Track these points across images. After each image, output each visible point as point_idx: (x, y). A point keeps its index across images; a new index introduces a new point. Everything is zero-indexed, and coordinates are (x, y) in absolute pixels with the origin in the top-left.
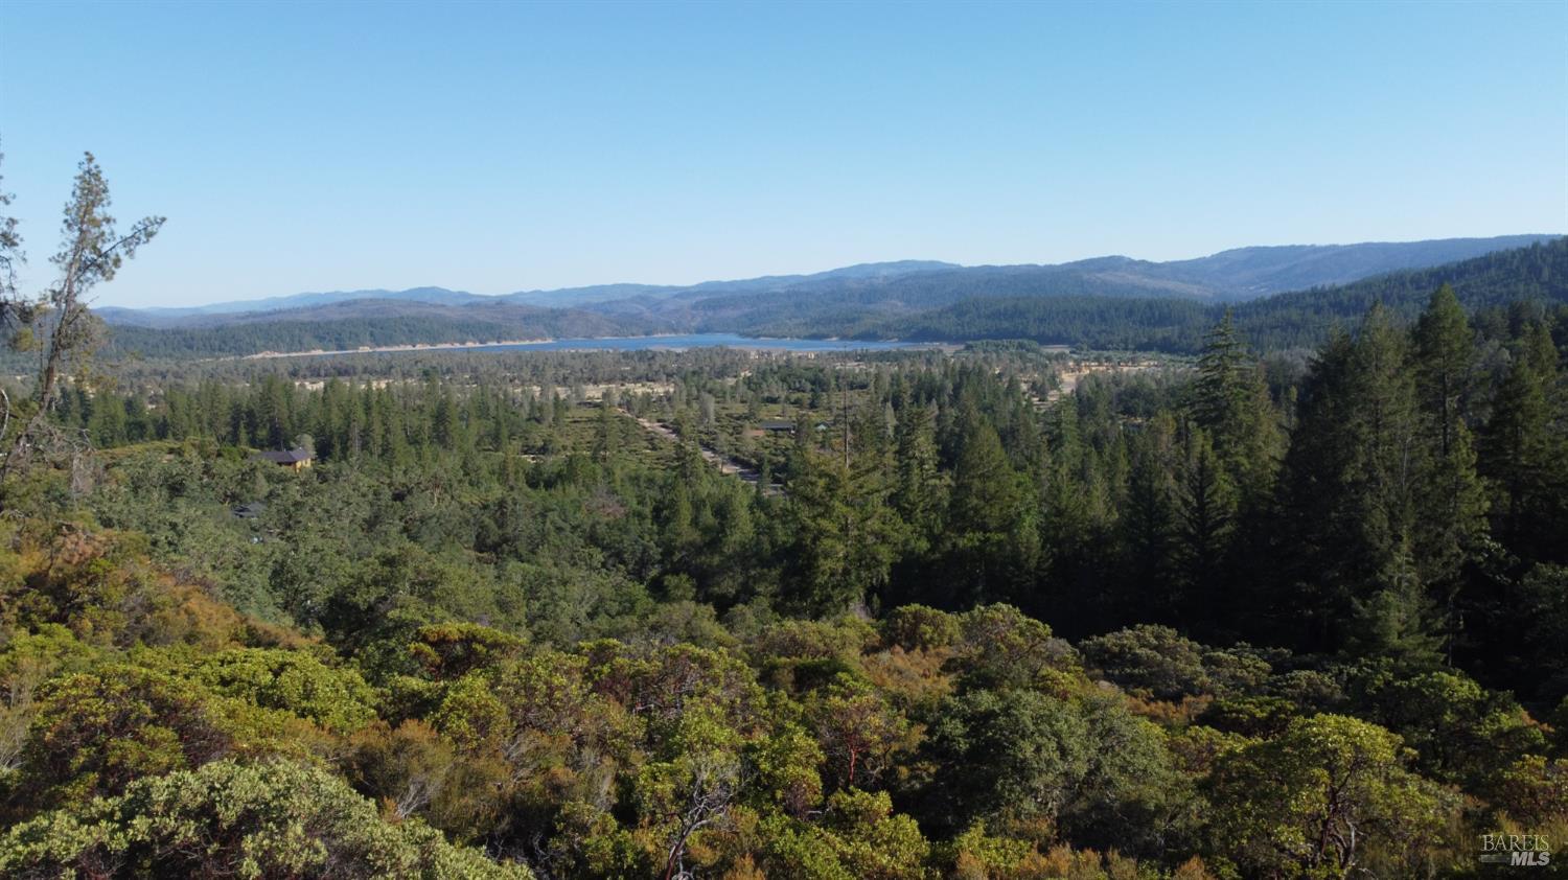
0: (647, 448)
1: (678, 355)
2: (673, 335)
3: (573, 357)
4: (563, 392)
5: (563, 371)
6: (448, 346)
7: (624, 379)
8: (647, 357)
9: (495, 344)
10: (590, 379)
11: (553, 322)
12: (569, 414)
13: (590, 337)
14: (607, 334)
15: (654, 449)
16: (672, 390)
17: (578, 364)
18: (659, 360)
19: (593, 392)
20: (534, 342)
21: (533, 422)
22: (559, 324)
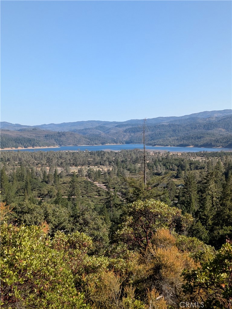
0: (96, 195)
1: (116, 153)
2: (115, 144)
3: (67, 154)
4: (59, 170)
5: (61, 160)
6: (10, 149)
7: (89, 164)
8: (100, 154)
9: (32, 148)
10: (73, 164)
11: (59, 138)
12: (62, 180)
13: (76, 145)
14: (84, 144)
15: (99, 196)
16: (111, 169)
17: (69, 157)
18: (107, 155)
19: (74, 170)
20: (50, 147)
21: (45, 183)
22: (61, 139)
